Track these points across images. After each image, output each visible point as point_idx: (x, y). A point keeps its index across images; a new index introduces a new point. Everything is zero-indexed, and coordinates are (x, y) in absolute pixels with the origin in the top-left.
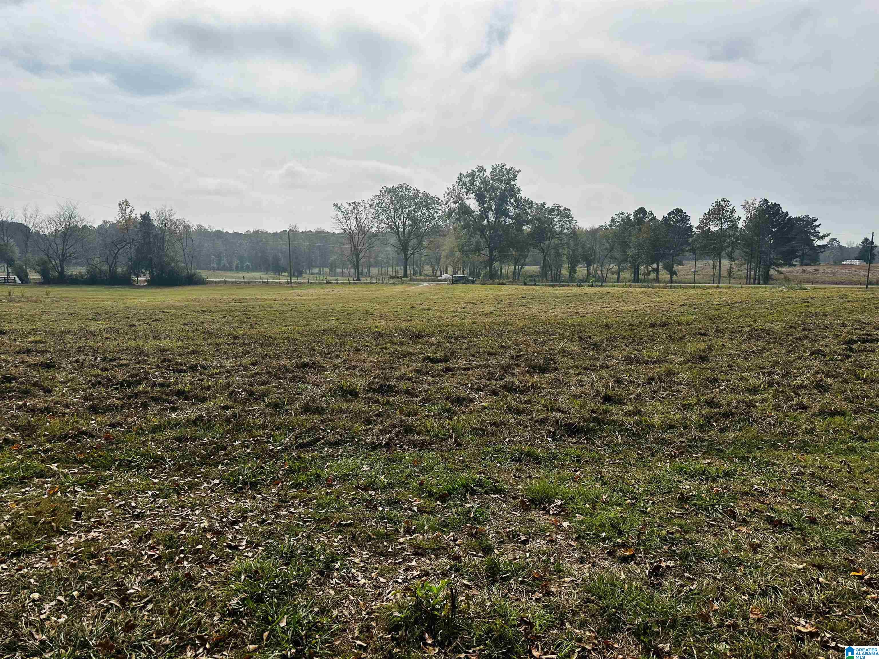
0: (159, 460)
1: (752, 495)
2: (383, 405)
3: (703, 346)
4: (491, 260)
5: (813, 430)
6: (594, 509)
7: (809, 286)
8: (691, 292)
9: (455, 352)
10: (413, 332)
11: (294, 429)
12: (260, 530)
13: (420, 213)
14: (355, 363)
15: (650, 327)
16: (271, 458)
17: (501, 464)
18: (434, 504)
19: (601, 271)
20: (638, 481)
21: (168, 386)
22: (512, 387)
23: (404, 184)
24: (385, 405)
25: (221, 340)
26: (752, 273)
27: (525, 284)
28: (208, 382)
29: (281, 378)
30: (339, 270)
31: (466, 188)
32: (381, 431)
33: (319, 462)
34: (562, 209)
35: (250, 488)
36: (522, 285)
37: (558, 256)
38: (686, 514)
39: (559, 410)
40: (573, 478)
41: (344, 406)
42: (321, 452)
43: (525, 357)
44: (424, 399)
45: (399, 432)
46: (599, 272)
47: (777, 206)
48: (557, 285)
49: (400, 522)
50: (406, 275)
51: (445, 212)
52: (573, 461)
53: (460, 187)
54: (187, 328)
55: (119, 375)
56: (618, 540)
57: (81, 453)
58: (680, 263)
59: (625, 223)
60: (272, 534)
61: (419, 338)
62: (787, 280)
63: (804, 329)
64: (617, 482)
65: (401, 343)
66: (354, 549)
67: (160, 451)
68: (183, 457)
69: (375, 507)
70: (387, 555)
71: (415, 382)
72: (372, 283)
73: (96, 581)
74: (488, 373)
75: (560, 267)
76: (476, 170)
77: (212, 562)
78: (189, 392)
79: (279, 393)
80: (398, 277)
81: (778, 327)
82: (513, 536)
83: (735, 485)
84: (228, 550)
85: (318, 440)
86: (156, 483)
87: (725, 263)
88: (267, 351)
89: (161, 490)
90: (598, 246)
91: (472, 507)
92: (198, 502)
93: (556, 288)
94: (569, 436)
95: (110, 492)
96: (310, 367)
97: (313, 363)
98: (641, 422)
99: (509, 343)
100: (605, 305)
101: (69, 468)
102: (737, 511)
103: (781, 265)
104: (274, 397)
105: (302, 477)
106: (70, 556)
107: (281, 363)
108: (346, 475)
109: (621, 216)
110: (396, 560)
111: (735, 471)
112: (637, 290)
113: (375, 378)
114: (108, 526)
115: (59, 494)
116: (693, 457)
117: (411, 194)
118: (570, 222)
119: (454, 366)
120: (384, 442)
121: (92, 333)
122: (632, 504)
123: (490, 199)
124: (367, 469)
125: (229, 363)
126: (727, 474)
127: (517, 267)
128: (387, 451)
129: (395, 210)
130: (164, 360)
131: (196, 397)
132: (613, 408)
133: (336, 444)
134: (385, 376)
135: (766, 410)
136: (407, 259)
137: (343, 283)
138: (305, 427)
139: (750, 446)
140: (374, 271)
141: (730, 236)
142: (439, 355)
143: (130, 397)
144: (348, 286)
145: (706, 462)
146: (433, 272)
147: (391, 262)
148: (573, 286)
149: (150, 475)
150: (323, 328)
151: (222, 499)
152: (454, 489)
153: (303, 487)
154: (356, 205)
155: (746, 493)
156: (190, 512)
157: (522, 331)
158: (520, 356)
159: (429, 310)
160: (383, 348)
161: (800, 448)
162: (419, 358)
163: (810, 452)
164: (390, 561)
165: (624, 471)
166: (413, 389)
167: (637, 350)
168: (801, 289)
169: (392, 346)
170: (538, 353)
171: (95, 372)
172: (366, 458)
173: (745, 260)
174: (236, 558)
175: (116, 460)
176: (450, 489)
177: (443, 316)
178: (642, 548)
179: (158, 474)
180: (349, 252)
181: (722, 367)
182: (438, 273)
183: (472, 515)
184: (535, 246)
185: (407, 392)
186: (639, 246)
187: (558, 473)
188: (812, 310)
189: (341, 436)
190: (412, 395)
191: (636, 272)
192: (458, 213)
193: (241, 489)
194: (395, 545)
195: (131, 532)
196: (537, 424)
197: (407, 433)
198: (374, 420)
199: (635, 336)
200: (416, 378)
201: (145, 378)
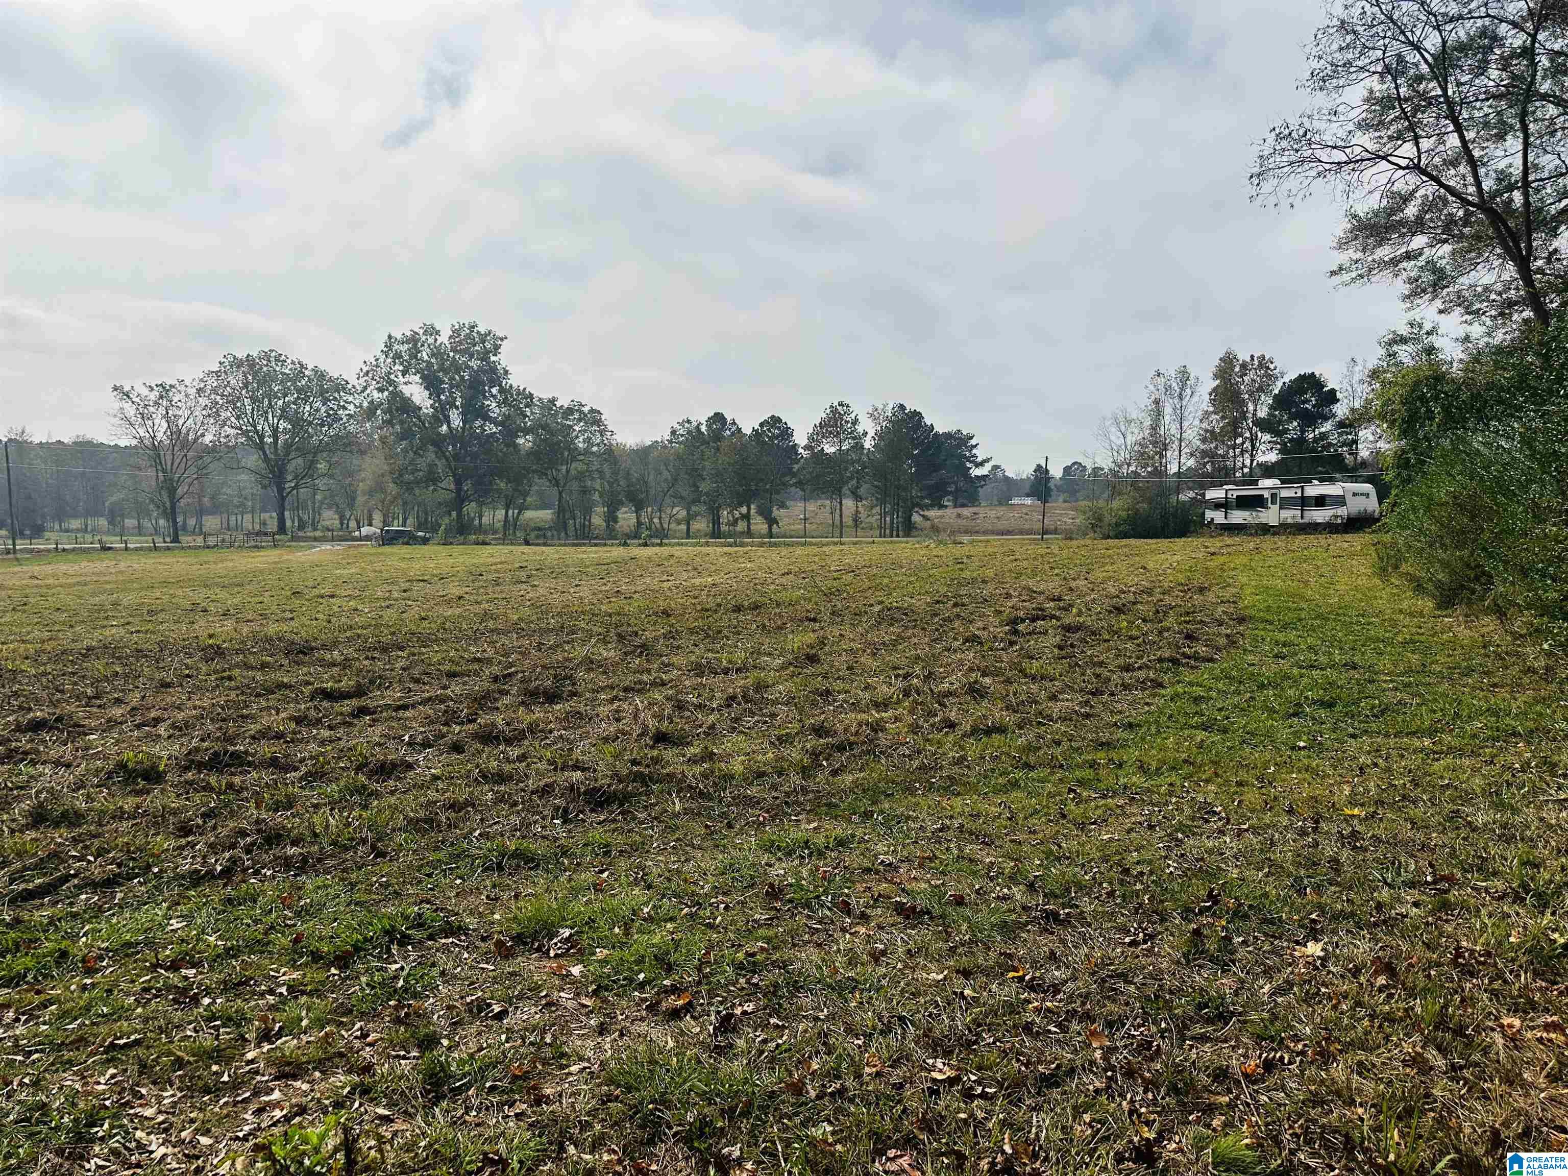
1: (877, 872)
2: (219, 794)
3: (810, 638)
4: (460, 500)
5: (963, 758)
6: (627, 934)
7: (966, 539)
8: (799, 551)
9: (380, 677)
10: (293, 643)
13: (308, 408)
14: (159, 713)
15: (734, 611)
17: (464, 880)
18: (321, 976)
19: (660, 518)
20: (705, 874)
22: (491, 733)
23: (271, 351)
24: (225, 793)
26: (888, 519)
27: (527, 543)
30: (130, 523)
31: (402, 364)
32: (212, 846)
33: (65, 926)
34: (586, 409)
36: (520, 544)
37: (585, 492)
38: (777, 918)
39: (576, 767)
40: (595, 886)
41: (129, 803)
42: (72, 904)
43: (520, 675)
44: (309, 774)
45: (253, 844)
46: (656, 520)
47: (917, 415)
48: (584, 545)
49: (250, 1021)
50: (282, 529)
51: (361, 406)
52: (597, 855)
53: (389, 360)
56: (665, 982)
58: (782, 506)
59: (693, 437)
61: (305, 654)
62: (935, 529)
63: (956, 605)
64: (669, 880)
65: (264, 666)
66: (143, 1091)
69: (196, 1000)
70: (217, 1090)
71: (292, 741)
72: (208, 547)
74: (446, 711)
75: (588, 511)
76: (421, 331)
80: (266, 534)
81: (920, 603)
82: (479, 1009)
83: (853, 859)
85: (65, 879)
87: (849, 504)
90: (651, 477)
91: (402, 968)
93: (584, 548)
94: (592, 810)
96: (51, 728)
97: (57, 720)
98: (712, 772)
99: (490, 652)
100: (665, 578)
102: (853, 901)
103: (927, 507)
108: (129, 945)
109: (686, 425)
110: (238, 1095)
111: (853, 836)
112: (716, 551)
113: (201, 740)
116: (790, 820)
117: (287, 371)
118: (602, 433)
119: (375, 704)
120: (219, 868)
122: (692, 915)
123: (452, 386)
124: (180, 925)
126: (841, 843)
127: (510, 512)
128: (225, 885)
129: (254, 400)
132: (669, 754)
133: (111, 882)
134: (225, 734)
135: (898, 734)
136: (283, 499)
137: (141, 549)
138: (34, 855)
139: (875, 794)
140: (211, 522)
141: (853, 462)
142: (347, 684)
145: (812, 826)
146: (342, 524)
147: (250, 504)
148: (612, 545)
150: (86, 643)
152: (366, 939)
153: (27, 983)
154: (165, 390)
155: (868, 870)
157: (517, 629)
158: (510, 675)
159: (332, 596)
160: (222, 678)
161: (944, 789)
162: (302, 692)
163: (959, 794)
164: (225, 1100)
165: (683, 859)
166: (287, 756)
167: (711, 651)
168: (955, 543)
169: (244, 672)
170: (543, 667)
172: (178, 904)
173: (877, 499)
176: (358, 940)
177: (359, 607)
178: (704, 988)
180: (154, 483)
181: (839, 670)
182: (353, 524)
183: (401, 983)
184: (542, 474)
185: (273, 763)
186: (718, 475)
187: (570, 880)
188: (967, 574)
189: (119, 865)
190: (286, 768)
191: (716, 522)
192: (388, 411)
194: (237, 1068)
196: (535, 797)
197: (270, 845)
198: (198, 826)
199: (709, 628)
200: (294, 733)
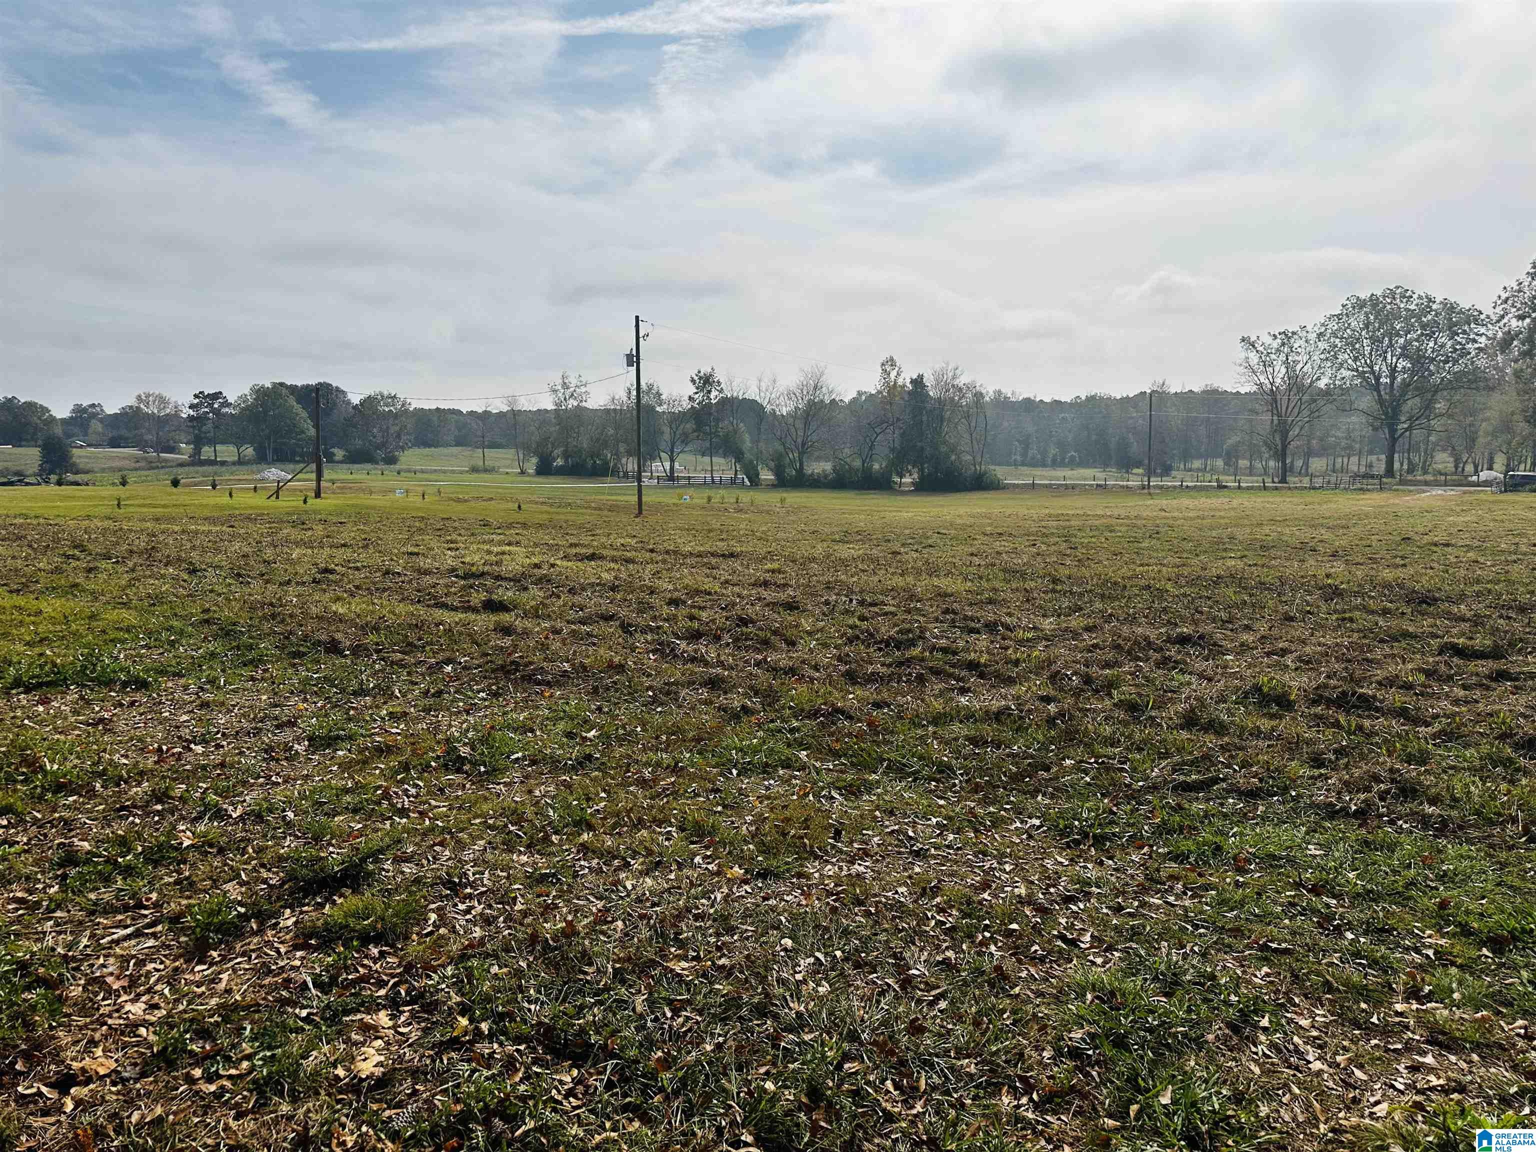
0: (945, 770)
2: (1349, 733)
9: (1520, 640)
10: (1414, 591)
11: (1167, 755)
12: (1115, 921)
13: (1431, 344)
14: (1286, 644)
16: (1129, 798)
18: (1474, 953)
21: (955, 653)
23: (1397, 287)
24: (1354, 734)
25: (1033, 584)
28: (1016, 653)
29: (1139, 659)
32: (1346, 783)
33: (1218, 822)
35: (1093, 845)
41: (1265, 724)
42: (1222, 805)
44: (1443, 732)
45: (1388, 792)
49: (1396, 972)
50: (1390, 472)
51: (1494, 338)
54: (976, 561)
55: (883, 630)
57: (837, 741)
60: (1135, 934)
61: (1429, 604)
65: (1385, 612)
66: (1297, 1000)
67: (946, 756)
68: (982, 771)
69: (1338, 931)
70: (1367, 1028)
71: (1423, 694)
72: (1314, 488)
73: (865, 941)
77: (1035, 958)
78: (985, 666)
79: (1136, 685)
80: (1372, 477)
84: (1059, 943)
85: (1216, 780)
86: (942, 806)
88: (1112, 608)
89: (949, 818)
92: (1008, 850)
95: (878, 808)
96: (1195, 644)
97: (1200, 637)
101: (822, 761)
104: (1126, 691)
105: (1187, 845)
106: (829, 894)
107: (1140, 630)
108: (1274, 857)
110: (1389, 1042)
113: (1328, 677)
114: (878, 861)
115: (811, 798)
117: (1413, 307)
119: (1517, 669)
120: (1354, 808)
121: (844, 563)
124: (1318, 853)
125: (1048, 624)
128: (1360, 826)
129: (1375, 340)
130: (946, 611)
131: (998, 675)
133: (1252, 795)
134: (1351, 675)
136: (1393, 440)
138: (1191, 753)
142: (1481, 642)
143: (900, 664)
144: (1264, 493)
146: (1457, 467)
147: (1357, 446)
149: (931, 791)
150: (1214, 572)
151: (1047, 855)
152: (1523, 932)
153: (1190, 863)
156: (995, 865)
159: (1447, 545)
160: (1344, 619)
162: (1429, 644)
164: (1376, 1042)
166: (1417, 709)
169: (1364, 615)
171: (851, 622)
172: (1315, 831)
174: (1075, 962)
175: (884, 760)
176: (1513, 929)
177: (1481, 560)
179: (945, 792)
180: (1268, 427)
182: (1470, 468)
185: (1402, 713)
189: (1261, 780)
190: (1417, 721)
192: (1528, 340)
193: (1077, 843)
194: (1387, 1014)
195: (910, 877)
197: (1406, 797)
198: (1330, 761)
200: (1424, 686)
201: (920, 637)
